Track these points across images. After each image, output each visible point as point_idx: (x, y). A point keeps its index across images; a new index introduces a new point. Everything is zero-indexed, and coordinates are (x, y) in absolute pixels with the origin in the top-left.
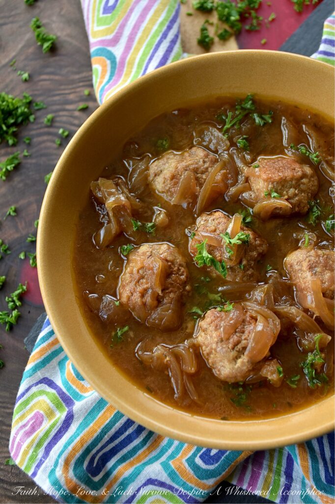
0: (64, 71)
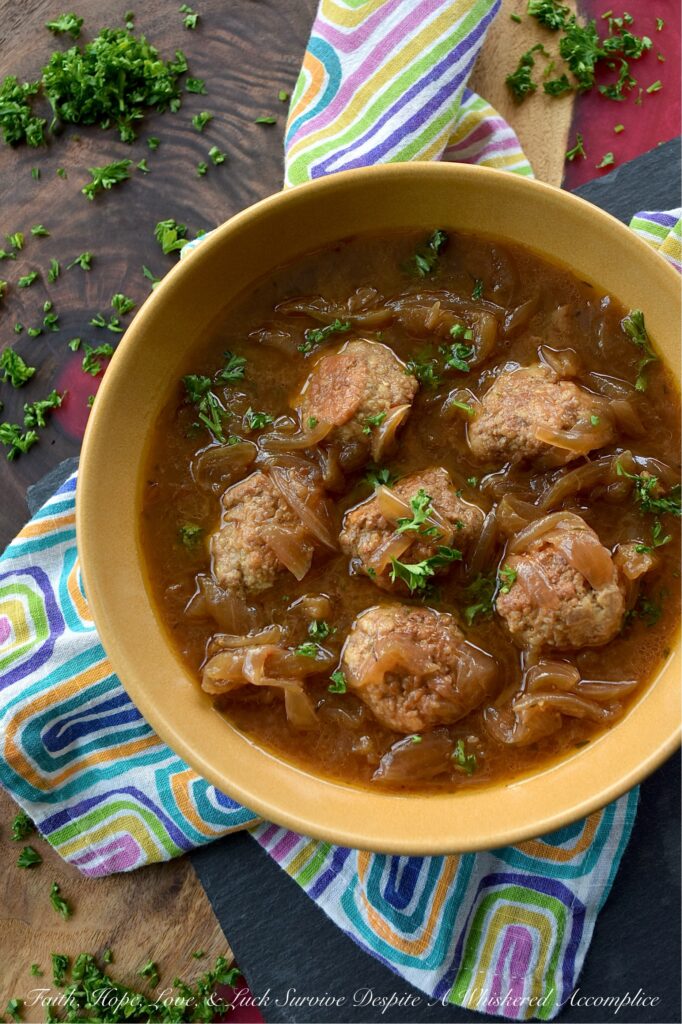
0: (261, 38)
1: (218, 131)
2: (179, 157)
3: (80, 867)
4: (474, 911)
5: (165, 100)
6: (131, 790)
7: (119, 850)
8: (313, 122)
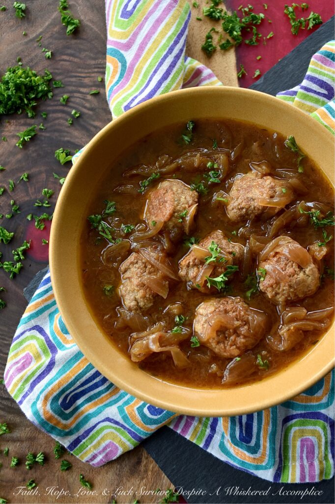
0: (83, 55)
1: (74, 103)
2: (58, 118)
3: (91, 463)
4: (283, 436)
5: (45, 94)
6: (108, 419)
7: (108, 450)
8: (118, 86)
